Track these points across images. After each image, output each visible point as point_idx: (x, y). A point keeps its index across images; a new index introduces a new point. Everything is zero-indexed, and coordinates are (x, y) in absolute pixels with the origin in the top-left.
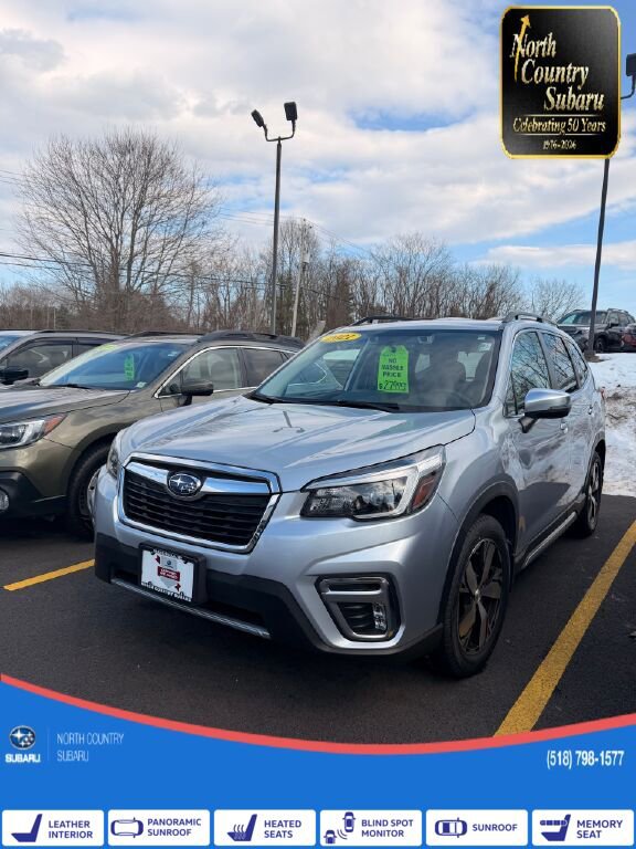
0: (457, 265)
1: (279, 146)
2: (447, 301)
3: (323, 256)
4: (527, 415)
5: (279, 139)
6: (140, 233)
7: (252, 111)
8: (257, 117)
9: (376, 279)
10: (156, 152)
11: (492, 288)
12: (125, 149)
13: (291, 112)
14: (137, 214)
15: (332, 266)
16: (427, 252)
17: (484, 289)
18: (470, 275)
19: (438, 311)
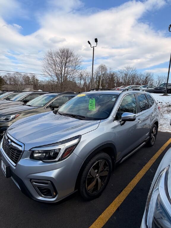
0: (139, 73)
1: (94, 48)
2: (136, 81)
3: (108, 72)
4: (122, 120)
5: (94, 47)
6: (66, 69)
7: (88, 41)
8: (89, 42)
9: (120, 76)
10: (69, 52)
11: (147, 78)
12: (63, 52)
13: (96, 40)
14: (65, 65)
15: (110, 74)
16: (131, 70)
17: (145, 78)
18: (141, 75)
19: (134, 83)
